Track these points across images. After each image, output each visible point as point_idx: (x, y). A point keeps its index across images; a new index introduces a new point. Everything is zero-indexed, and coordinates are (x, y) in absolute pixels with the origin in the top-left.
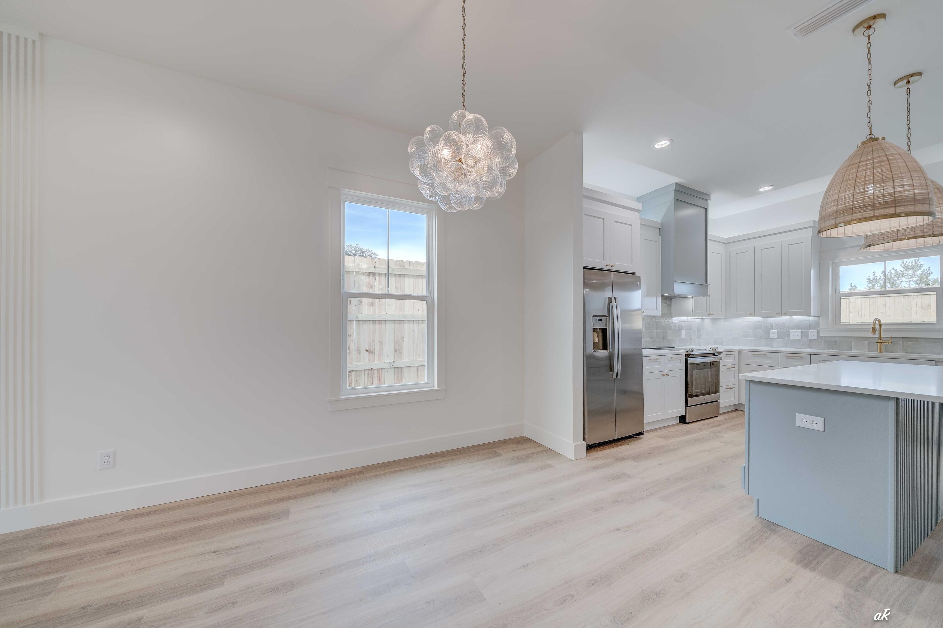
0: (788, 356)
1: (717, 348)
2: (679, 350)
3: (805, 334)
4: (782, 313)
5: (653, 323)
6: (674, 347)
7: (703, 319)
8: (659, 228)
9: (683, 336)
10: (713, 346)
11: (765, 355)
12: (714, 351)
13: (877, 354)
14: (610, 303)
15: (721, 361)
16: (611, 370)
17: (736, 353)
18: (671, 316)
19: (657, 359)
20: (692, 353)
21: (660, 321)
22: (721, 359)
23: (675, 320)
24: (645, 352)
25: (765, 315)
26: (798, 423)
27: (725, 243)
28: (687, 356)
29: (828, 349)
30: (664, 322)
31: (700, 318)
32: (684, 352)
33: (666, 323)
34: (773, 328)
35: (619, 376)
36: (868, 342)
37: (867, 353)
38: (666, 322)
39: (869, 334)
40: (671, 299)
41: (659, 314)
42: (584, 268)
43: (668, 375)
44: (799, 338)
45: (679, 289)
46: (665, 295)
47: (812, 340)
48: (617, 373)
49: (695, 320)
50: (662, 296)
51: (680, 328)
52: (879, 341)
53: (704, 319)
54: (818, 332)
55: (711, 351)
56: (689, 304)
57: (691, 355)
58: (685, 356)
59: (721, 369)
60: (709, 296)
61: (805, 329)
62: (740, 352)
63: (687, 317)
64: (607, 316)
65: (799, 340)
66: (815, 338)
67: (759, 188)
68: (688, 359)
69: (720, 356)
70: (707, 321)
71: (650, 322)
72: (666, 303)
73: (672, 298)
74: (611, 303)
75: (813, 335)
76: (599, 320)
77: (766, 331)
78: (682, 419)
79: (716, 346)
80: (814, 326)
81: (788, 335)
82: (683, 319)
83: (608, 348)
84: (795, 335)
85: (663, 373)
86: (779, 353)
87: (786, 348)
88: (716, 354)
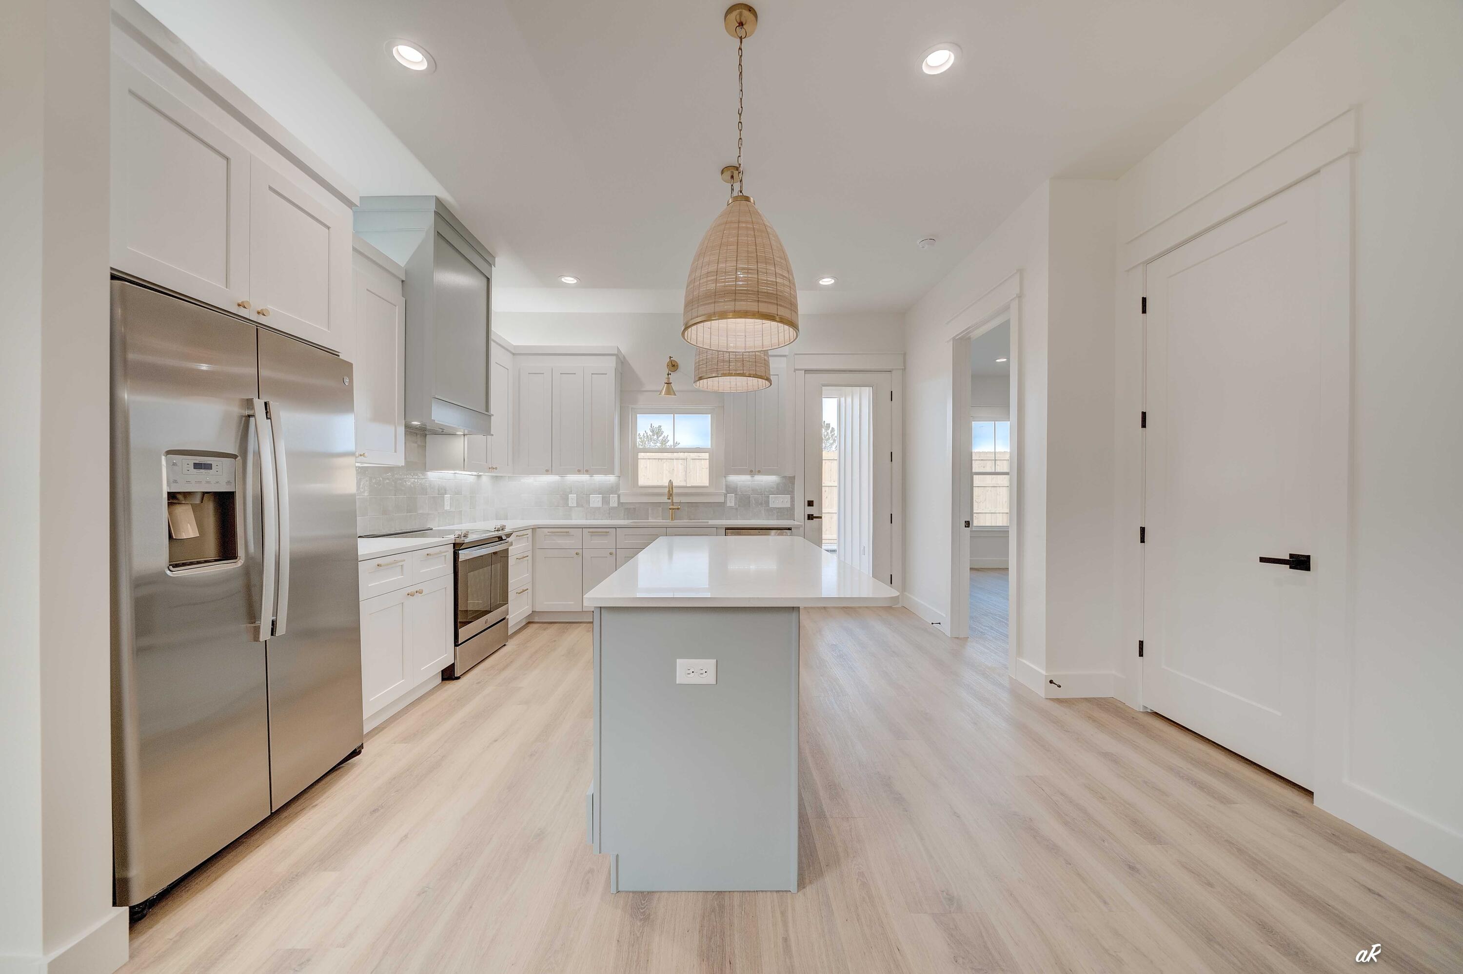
0: (592, 532)
1: (505, 526)
2: (442, 533)
3: (606, 501)
4: (584, 471)
5: (388, 481)
6: (432, 529)
7: (479, 476)
8: (402, 281)
9: (447, 507)
10: (499, 524)
11: (567, 532)
12: (500, 532)
13: (668, 522)
14: (249, 416)
15: (510, 548)
16: (253, 614)
17: (529, 532)
18: (424, 468)
19: (396, 562)
20: (467, 540)
21: (403, 479)
22: (511, 544)
23: (434, 476)
24: (365, 547)
25: (562, 473)
26: (681, 678)
27: (514, 354)
28: (457, 547)
29: (628, 519)
30: (411, 480)
31: (476, 473)
32: (451, 538)
33: (414, 481)
34: (571, 491)
35: (281, 630)
36: (662, 508)
37: (660, 522)
38: (416, 480)
39: (665, 499)
40: (426, 435)
41: (399, 460)
42: (113, 277)
43: (420, 592)
44: (600, 505)
45: (441, 415)
46: (415, 423)
47: (613, 508)
48: (274, 623)
49: (466, 477)
50: (408, 428)
51: (442, 491)
52: (671, 507)
53: (481, 475)
54: (619, 497)
55: (496, 533)
56: (459, 447)
57: (464, 543)
58: (454, 547)
59: (511, 561)
60: (493, 435)
61: (606, 492)
62: (534, 529)
63: (453, 472)
64: (234, 457)
65: (599, 508)
66: (616, 505)
67: (562, 276)
68: (460, 552)
69: (509, 540)
70: (486, 479)
71: (381, 479)
72: (416, 442)
73: (427, 433)
74: (252, 419)
75: (613, 501)
76: (197, 466)
77: (562, 495)
78: (448, 674)
79: (503, 523)
80: (614, 489)
81: (588, 502)
82: (448, 474)
83: (241, 552)
84: (596, 501)
85: (410, 590)
86: (582, 528)
87: (587, 519)
88: (504, 538)
